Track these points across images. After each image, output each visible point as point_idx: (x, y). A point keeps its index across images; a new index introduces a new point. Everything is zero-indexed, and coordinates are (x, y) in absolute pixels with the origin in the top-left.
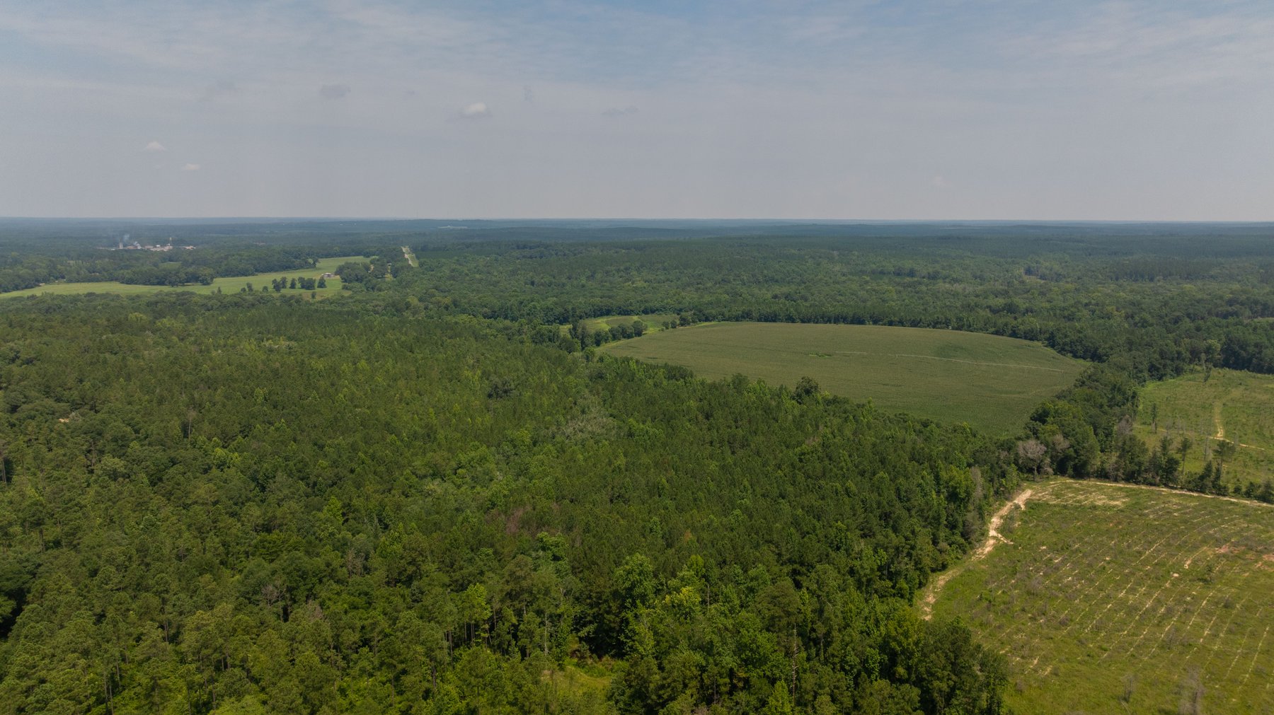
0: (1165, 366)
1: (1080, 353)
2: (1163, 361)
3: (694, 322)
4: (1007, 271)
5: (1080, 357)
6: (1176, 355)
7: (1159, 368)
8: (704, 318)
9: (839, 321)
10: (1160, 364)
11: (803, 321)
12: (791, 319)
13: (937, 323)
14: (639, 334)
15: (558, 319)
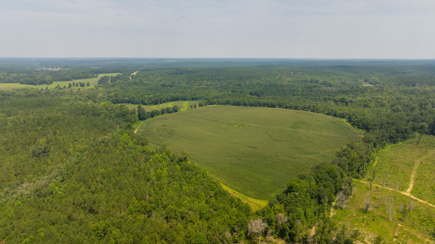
0: (397, 136)
1: (361, 126)
2: (396, 134)
3: (205, 105)
4: (356, 81)
5: (361, 128)
6: (404, 131)
7: (394, 138)
8: (210, 103)
9: (265, 105)
10: (395, 135)
11: (250, 106)
12: (245, 105)
13: (305, 108)
14: (176, 111)
15: (154, 102)
